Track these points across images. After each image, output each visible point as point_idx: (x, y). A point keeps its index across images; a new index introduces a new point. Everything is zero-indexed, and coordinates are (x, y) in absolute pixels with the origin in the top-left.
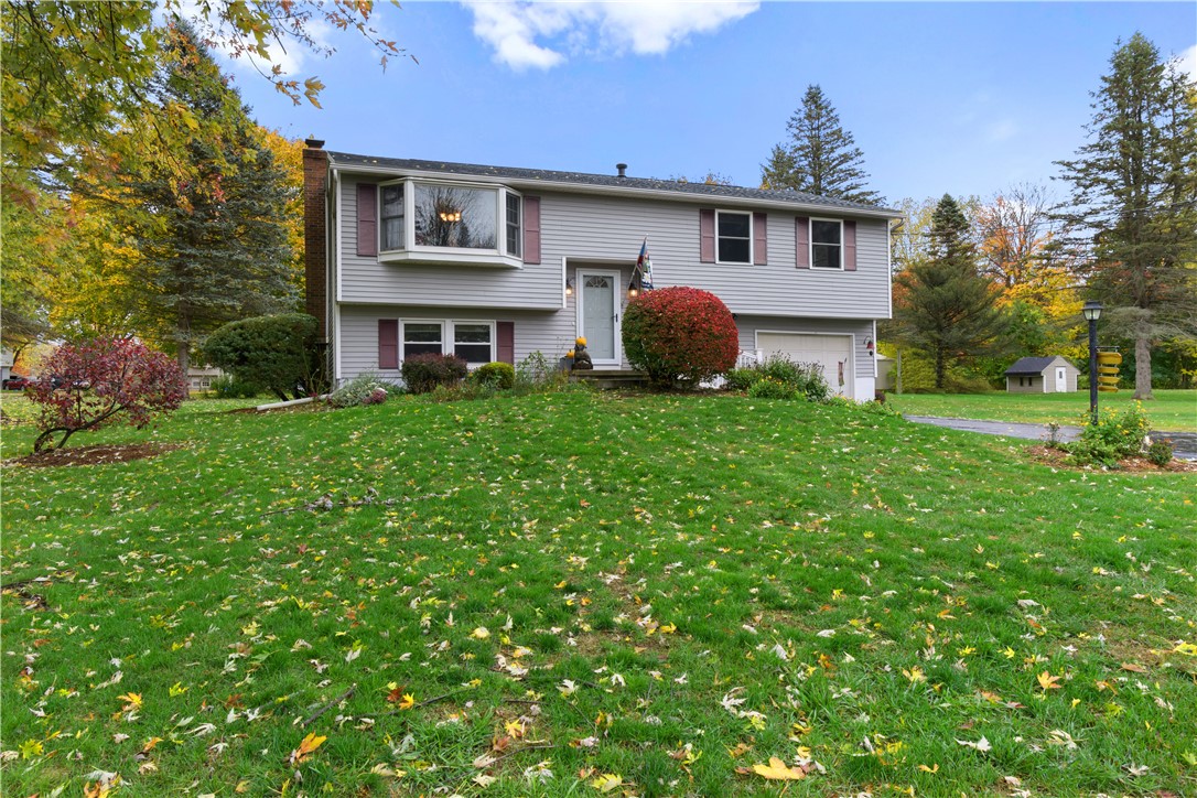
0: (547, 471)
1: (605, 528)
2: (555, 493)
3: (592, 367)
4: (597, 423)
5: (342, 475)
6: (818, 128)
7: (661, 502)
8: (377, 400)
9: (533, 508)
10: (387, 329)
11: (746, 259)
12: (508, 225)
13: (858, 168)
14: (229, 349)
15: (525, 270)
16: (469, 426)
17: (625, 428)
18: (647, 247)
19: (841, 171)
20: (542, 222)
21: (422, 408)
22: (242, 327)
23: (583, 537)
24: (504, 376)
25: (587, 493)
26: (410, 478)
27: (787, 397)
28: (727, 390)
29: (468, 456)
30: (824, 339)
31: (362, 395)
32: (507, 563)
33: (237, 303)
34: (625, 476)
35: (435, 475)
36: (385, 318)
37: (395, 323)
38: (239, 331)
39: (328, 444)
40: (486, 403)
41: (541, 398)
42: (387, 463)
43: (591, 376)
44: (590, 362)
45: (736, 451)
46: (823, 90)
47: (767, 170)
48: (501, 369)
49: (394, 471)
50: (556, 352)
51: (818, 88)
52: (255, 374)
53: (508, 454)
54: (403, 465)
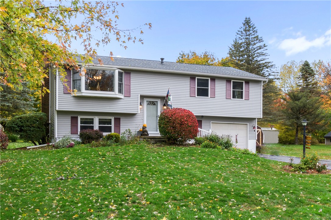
0: (127, 170)
1: (141, 185)
2: (128, 176)
3: (148, 135)
4: (146, 155)
5: (64, 171)
6: (249, 35)
7: (159, 179)
8: (71, 146)
9: (122, 180)
10: (74, 120)
11: (207, 96)
12: (118, 83)
13: (265, 52)
14: (16, 126)
15: (125, 99)
16: (104, 156)
17: (155, 157)
18: (170, 91)
19: (258, 53)
20: (131, 81)
21: (87, 149)
22: (21, 118)
23: (134, 187)
24: (116, 138)
25: (138, 176)
26: (85, 172)
27: (214, 147)
28: (195, 145)
29: (103, 165)
30: (237, 125)
31: (66, 144)
32: (113, 191)
33: (10, 105)
34: (150, 172)
35: (93, 171)
36: (73, 116)
37: (77, 118)
38: (20, 119)
39: (57, 161)
40: (109, 148)
41: (129, 146)
42: (77, 167)
43: (148, 138)
44: (148, 133)
45: (188, 166)
46: (251, 19)
47: (231, 49)
48: (115, 135)
49: (80, 170)
50: (135, 129)
51: (249, 18)
52: (26, 136)
53: (116, 165)
54: (83, 168)
